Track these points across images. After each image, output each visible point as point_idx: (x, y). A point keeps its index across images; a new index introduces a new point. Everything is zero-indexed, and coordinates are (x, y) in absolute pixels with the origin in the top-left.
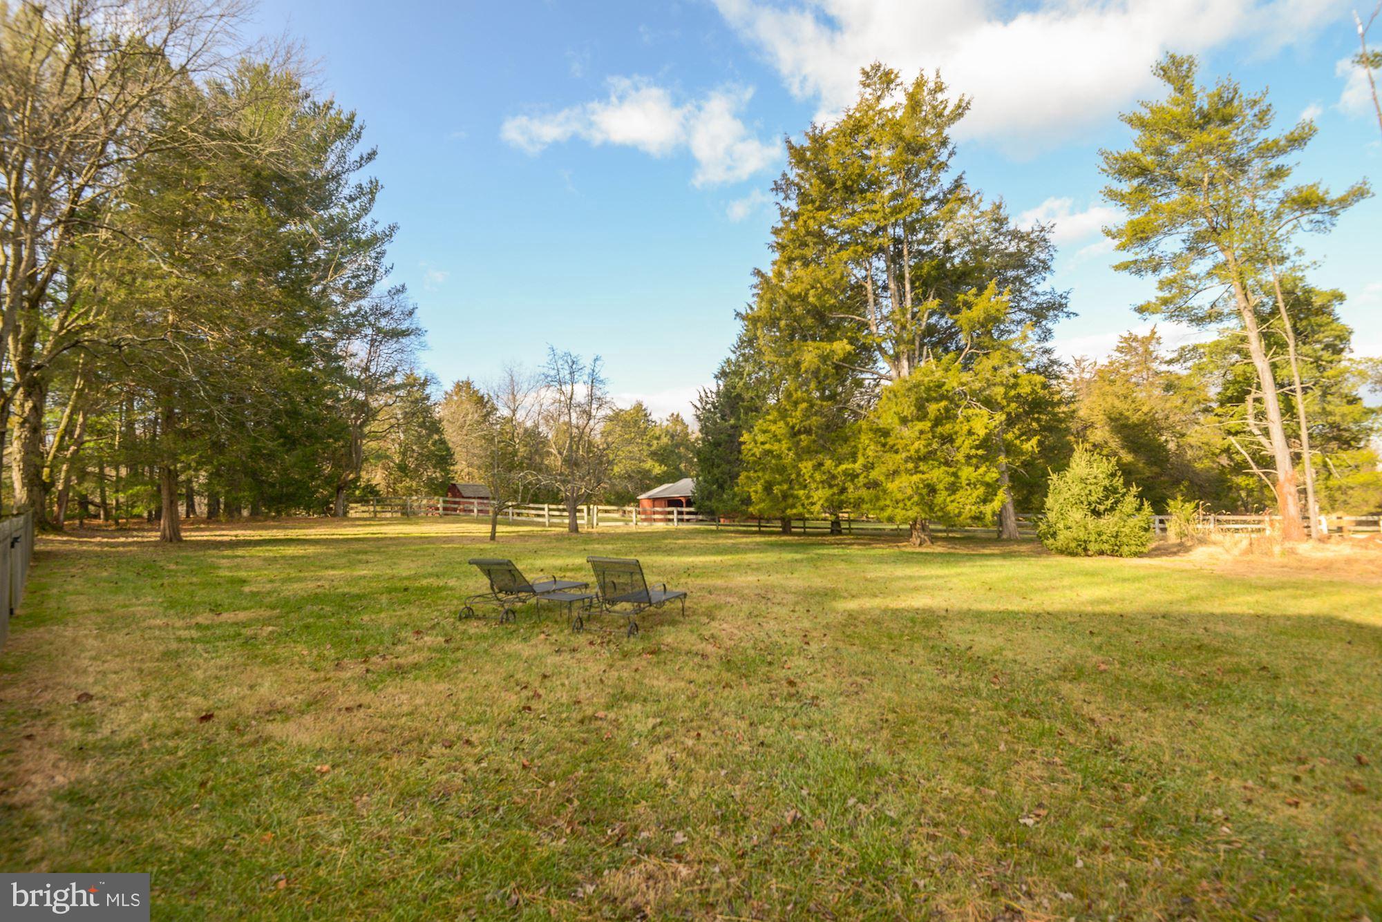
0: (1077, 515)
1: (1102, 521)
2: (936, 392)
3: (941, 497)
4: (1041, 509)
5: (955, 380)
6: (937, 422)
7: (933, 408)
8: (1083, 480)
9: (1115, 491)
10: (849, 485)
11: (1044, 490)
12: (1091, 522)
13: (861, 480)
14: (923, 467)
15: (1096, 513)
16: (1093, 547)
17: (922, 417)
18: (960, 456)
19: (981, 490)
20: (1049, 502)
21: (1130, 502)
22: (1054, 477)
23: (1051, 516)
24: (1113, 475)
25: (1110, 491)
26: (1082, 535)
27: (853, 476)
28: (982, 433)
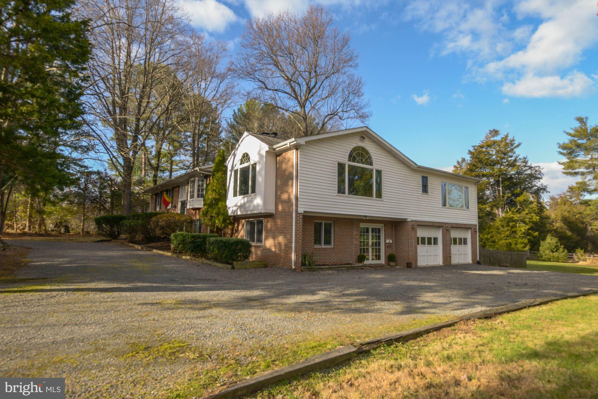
0: (547, 252)
1: (554, 254)
2: (511, 220)
3: (513, 246)
4: (538, 250)
5: (516, 217)
6: (512, 228)
7: (511, 224)
8: (549, 243)
9: (558, 246)
10: (487, 242)
11: (539, 245)
12: (551, 253)
13: (490, 240)
14: (508, 238)
15: (553, 252)
16: (552, 260)
17: (508, 226)
18: (518, 236)
19: (523, 245)
20: (541, 248)
21: (561, 250)
22: (542, 242)
23: (541, 252)
24: (557, 242)
25: (556, 246)
26: (549, 257)
27: (487, 239)
28: (524, 231)
